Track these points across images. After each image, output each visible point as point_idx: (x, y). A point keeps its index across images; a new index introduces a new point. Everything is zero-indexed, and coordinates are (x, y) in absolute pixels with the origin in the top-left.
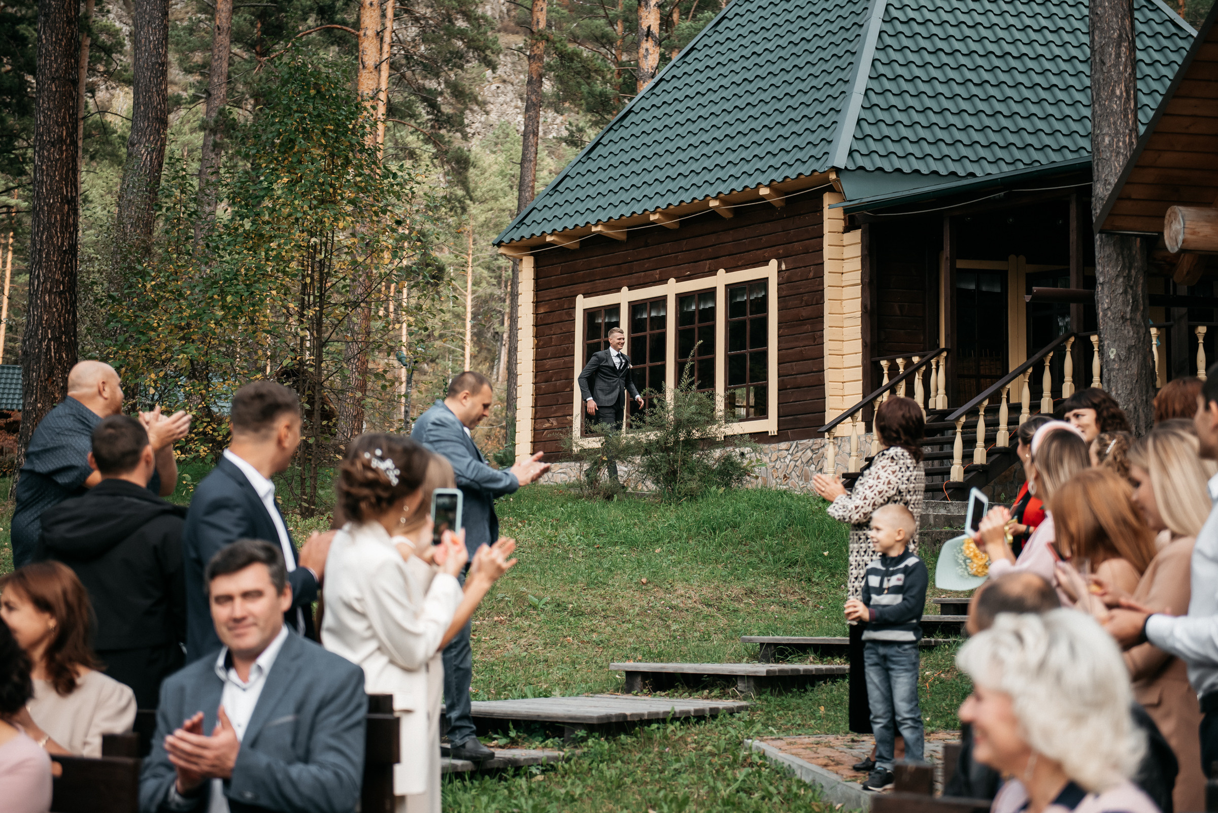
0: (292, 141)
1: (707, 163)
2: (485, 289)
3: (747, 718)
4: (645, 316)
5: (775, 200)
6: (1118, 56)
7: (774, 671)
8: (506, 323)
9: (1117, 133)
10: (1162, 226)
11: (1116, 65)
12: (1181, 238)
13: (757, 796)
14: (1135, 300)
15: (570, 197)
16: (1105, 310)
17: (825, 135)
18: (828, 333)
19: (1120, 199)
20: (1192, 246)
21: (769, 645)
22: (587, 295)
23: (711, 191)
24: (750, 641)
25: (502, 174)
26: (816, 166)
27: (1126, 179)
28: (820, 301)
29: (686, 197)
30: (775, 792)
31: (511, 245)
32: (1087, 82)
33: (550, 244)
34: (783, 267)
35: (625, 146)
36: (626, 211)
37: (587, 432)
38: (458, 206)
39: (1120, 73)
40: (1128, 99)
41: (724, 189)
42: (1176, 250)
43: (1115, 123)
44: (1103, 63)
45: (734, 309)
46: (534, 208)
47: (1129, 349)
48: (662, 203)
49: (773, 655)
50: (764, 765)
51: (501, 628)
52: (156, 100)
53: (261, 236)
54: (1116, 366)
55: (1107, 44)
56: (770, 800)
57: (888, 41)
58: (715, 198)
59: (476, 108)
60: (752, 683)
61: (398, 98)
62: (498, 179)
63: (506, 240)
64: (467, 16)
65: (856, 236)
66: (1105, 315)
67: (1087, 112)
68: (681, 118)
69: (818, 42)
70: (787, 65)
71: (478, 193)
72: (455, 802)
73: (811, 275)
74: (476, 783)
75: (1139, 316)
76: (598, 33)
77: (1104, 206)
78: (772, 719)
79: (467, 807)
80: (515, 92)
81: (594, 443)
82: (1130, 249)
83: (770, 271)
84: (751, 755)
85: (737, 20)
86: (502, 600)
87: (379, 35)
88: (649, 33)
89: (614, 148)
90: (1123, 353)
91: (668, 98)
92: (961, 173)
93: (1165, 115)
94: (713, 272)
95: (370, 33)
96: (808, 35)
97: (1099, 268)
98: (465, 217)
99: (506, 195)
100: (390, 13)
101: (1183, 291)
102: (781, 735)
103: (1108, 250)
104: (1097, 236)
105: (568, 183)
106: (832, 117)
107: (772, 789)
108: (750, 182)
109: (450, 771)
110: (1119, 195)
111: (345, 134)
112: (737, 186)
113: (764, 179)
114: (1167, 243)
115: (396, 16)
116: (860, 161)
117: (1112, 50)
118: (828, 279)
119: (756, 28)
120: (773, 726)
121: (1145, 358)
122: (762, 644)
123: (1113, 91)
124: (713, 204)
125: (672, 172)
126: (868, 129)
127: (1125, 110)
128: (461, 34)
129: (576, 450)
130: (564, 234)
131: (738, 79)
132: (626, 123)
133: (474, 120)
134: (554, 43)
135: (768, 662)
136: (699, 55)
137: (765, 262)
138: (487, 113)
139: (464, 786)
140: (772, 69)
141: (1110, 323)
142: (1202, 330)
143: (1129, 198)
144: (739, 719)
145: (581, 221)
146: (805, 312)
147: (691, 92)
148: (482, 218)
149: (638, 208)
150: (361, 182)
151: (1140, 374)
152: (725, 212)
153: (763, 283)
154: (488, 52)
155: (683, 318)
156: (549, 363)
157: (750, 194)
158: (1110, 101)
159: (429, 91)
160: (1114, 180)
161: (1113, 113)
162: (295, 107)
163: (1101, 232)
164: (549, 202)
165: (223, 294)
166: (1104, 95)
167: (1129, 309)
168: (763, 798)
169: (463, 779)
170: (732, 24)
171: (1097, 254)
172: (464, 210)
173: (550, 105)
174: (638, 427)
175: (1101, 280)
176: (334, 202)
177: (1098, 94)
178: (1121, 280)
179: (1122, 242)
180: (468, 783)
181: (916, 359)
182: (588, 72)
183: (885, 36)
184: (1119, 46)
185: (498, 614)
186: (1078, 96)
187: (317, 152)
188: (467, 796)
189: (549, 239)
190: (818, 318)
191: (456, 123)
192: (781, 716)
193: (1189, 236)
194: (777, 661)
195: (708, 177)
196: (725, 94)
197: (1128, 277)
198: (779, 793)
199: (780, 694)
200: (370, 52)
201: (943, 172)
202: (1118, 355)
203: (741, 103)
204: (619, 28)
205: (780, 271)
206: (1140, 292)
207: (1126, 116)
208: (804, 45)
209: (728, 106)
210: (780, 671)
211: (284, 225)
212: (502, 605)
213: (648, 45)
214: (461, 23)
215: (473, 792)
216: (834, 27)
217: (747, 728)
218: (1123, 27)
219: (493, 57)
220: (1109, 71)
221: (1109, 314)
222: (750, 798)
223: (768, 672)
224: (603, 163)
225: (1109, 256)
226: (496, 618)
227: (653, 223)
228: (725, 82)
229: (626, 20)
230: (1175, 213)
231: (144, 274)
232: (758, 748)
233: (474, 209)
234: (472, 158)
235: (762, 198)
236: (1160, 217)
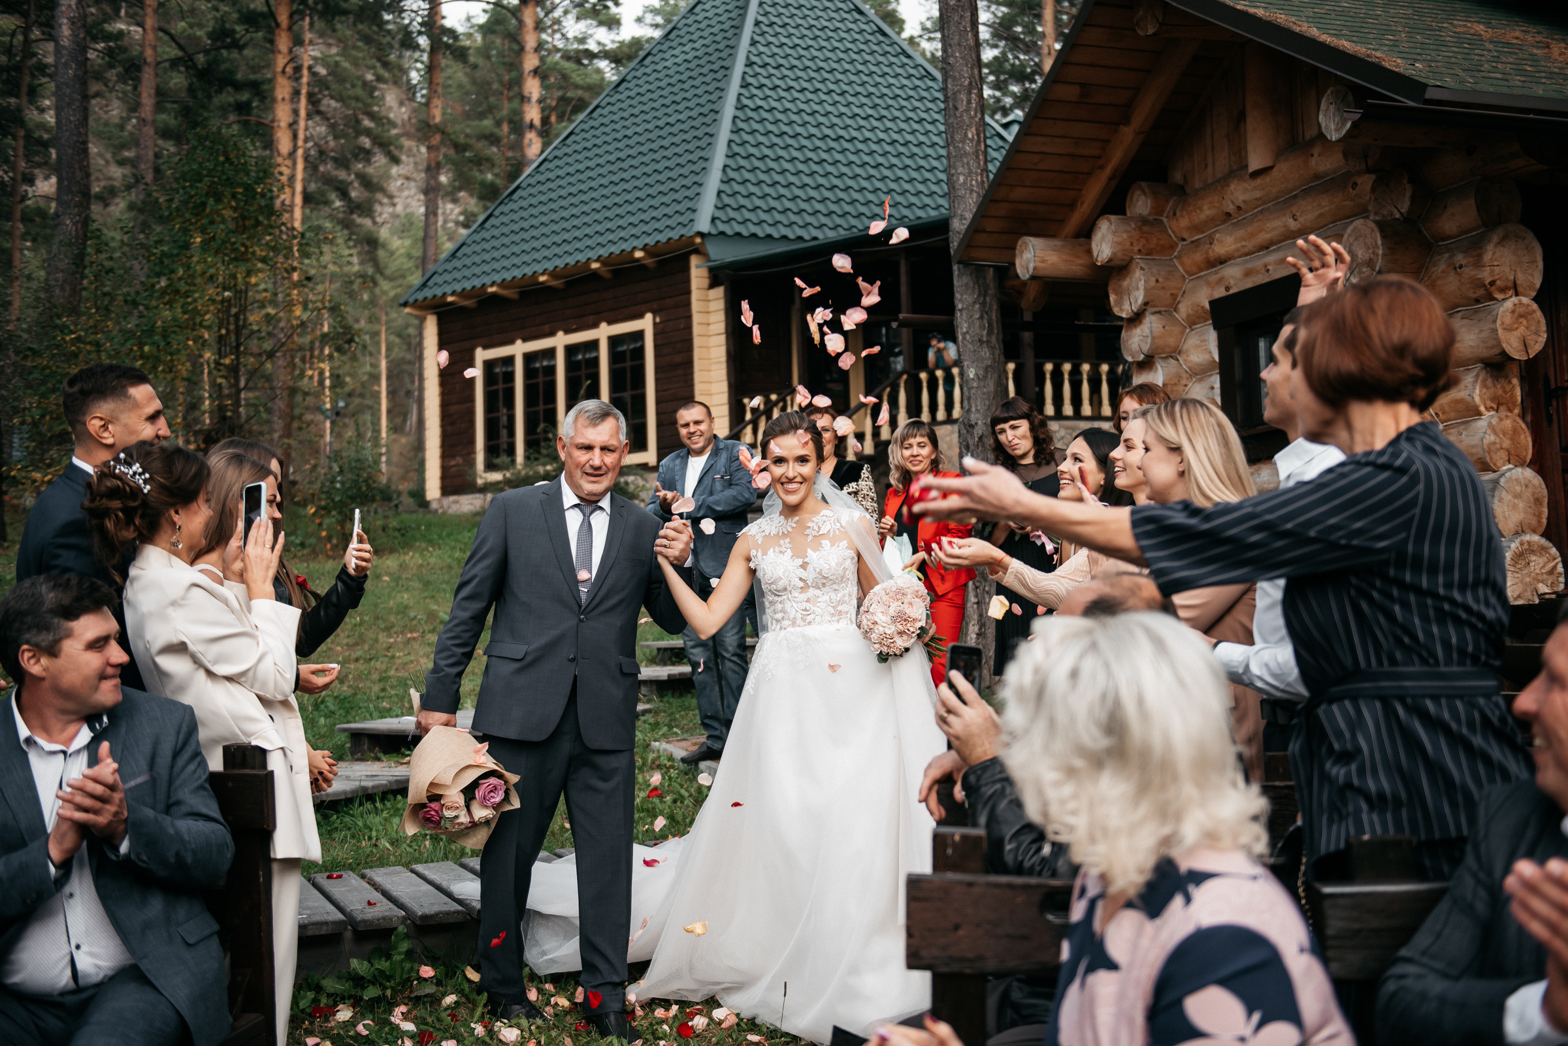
0: (204, 204)
1: (588, 231)
2: (397, 353)
3: (652, 720)
4: (538, 365)
5: (649, 261)
6: (969, 102)
7: (674, 675)
8: (417, 383)
9: (970, 172)
10: (1014, 256)
11: (968, 110)
12: (1031, 266)
13: (669, 798)
14: (990, 325)
15: (468, 262)
16: (964, 334)
17: (690, 204)
18: (698, 376)
19: (976, 231)
20: (1041, 273)
21: (666, 649)
22: (485, 347)
23: (592, 254)
24: (648, 646)
25: (409, 256)
26: (684, 231)
27: (981, 214)
28: (690, 349)
29: (571, 260)
30: (686, 794)
31: (415, 304)
32: (942, 128)
33: (451, 303)
34: (658, 320)
35: (515, 217)
36: (518, 273)
37: (490, 467)
38: (369, 281)
39: (971, 118)
40: (979, 141)
41: (604, 252)
42: (1028, 276)
43: (968, 163)
44: (956, 108)
45: (615, 357)
46: (435, 273)
47: (986, 369)
48: (550, 266)
49: (670, 659)
50: (672, 767)
51: (416, 645)
52: (79, 174)
53: (177, 292)
54: (975, 385)
55: (959, 91)
56: (682, 802)
57: (741, 125)
58: (597, 261)
59: (385, 201)
60: (654, 687)
61: (313, 187)
62: (405, 260)
63: (411, 300)
64: (372, 116)
65: (719, 292)
66: (964, 338)
67: (943, 152)
68: (563, 193)
69: (679, 126)
70: (654, 146)
71: (388, 272)
72: (365, 825)
73: (682, 326)
74: (388, 804)
75: (994, 339)
76: (487, 132)
77: (962, 240)
78: (675, 720)
79: (377, 831)
80: (418, 187)
81: (496, 476)
82: (985, 278)
83: (646, 324)
84: (659, 757)
85: (609, 108)
86: (415, 618)
87: (293, 125)
88: (531, 126)
89: (505, 219)
90: (981, 372)
91: (551, 175)
92: (807, 237)
93: (1018, 151)
94: (595, 325)
95: (283, 124)
96: (672, 120)
97: (957, 296)
98: (377, 291)
99: (412, 274)
100: (303, 113)
101: (1028, 317)
102: (685, 736)
103: (965, 279)
104: (955, 267)
105: (465, 250)
106: (695, 189)
107: (683, 792)
108: (627, 246)
109: (360, 794)
110: (975, 228)
111: (254, 197)
112: (615, 249)
113: (639, 243)
114: (1019, 271)
115: (309, 116)
116: (722, 227)
117: (963, 97)
118: (696, 329)
119: (626, 114)
120: (677, 726)
121: (1000, 377)
122: (659, 649)
123: (966, 135)
124: (595, 266)
125: (558, 239)
126: (727, 200)
127: (977, 151)
128: (368, 132)
129: (480, 482)
130: (463, 294)
131: (612, 158)
132: (515, 197)
133: (384, 212)
134: (449, 135)
135: (665, 664)
136: (577, 138)
137: (640, 316)
138: (394, 205)
139: (376, 808)
140: (642, 149)
141: (970, 346)
142: (1011, 366)
143: (984, 231)
144: (645, 722)
145: (477, 283)
146: (678, 359)
147: (571, 170)
148: (392, 294)
149: (528, 271)
150: (271, 241)
151: (996, 392)
152: (605, 273)
153: (639, 335)
154: (392, 148)
155: (571, 366)
156: (453, 409)
157: (628, 256)
158: (963, 142)
159: (342, 182)
160: (969, 216)
161: (966, 154)
162: (205, 172)
163: (959, 263)
164: (449, 266)
165: (141, 345)
166: (958, 137)
167: (985, 333)
168: (675, 801)
169: (374, 802)
170: (605, 112)
171: (955, 283)
172: (375, 283)
173: (447, 194)
174: (536, 459)
175: (960, 306)
176: (247, 260)
177: (952, 137)
178: (977, 306)
179: (978, 272)
180: (378, 804)
181: (774, 397)
182: (480, 161)
183: (738, 121)
184: (970, 93)
185: (411, 631)
186: (936, 139)
187: (228, 213)
188: (378, 819)
189: (450, 299)
190: (688, 364)
191: (365, 209)
192: (682, 717)
193: (1039, 264)
194: (673, 664)
195: (589, 242)
196: (601, 171)
197: (983, 304)
198: (691, 795)
199: (681, 695)
200: (284, 143)
201: (792, 236)
202: (976, 374)
203: (615, 178)
204: (505, 128)
205: (655, 324)
206: (994, 317)
207: (977, 157)
208: (668, 129)
209: (604, 181)
210: (681, 674)
211: (198, 280)
212: (414, 623)
213: (531, 136)
214: (367, 123)
215: (385, 814)
216: (694, 114)
217: (653, 730)
218: (972, 76)
219: (396, 153)
220: (962, 116)
221: (968, 337)
222: (661, 802)
223: (669, 676)
224: (496, 232)
225: (966, 285)
226: (409, 635)
227: (542, 283)
228: (601, 161)
229: (511, 122)
230: (1025, 243)
231: (63, 329)
232: (665, 750)
233: (385, 285)
234: (381, 240)
235: (638, 260)
236: (1012, 248)
